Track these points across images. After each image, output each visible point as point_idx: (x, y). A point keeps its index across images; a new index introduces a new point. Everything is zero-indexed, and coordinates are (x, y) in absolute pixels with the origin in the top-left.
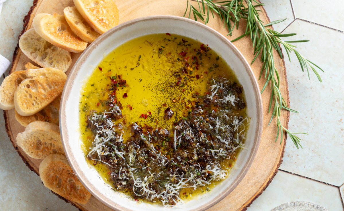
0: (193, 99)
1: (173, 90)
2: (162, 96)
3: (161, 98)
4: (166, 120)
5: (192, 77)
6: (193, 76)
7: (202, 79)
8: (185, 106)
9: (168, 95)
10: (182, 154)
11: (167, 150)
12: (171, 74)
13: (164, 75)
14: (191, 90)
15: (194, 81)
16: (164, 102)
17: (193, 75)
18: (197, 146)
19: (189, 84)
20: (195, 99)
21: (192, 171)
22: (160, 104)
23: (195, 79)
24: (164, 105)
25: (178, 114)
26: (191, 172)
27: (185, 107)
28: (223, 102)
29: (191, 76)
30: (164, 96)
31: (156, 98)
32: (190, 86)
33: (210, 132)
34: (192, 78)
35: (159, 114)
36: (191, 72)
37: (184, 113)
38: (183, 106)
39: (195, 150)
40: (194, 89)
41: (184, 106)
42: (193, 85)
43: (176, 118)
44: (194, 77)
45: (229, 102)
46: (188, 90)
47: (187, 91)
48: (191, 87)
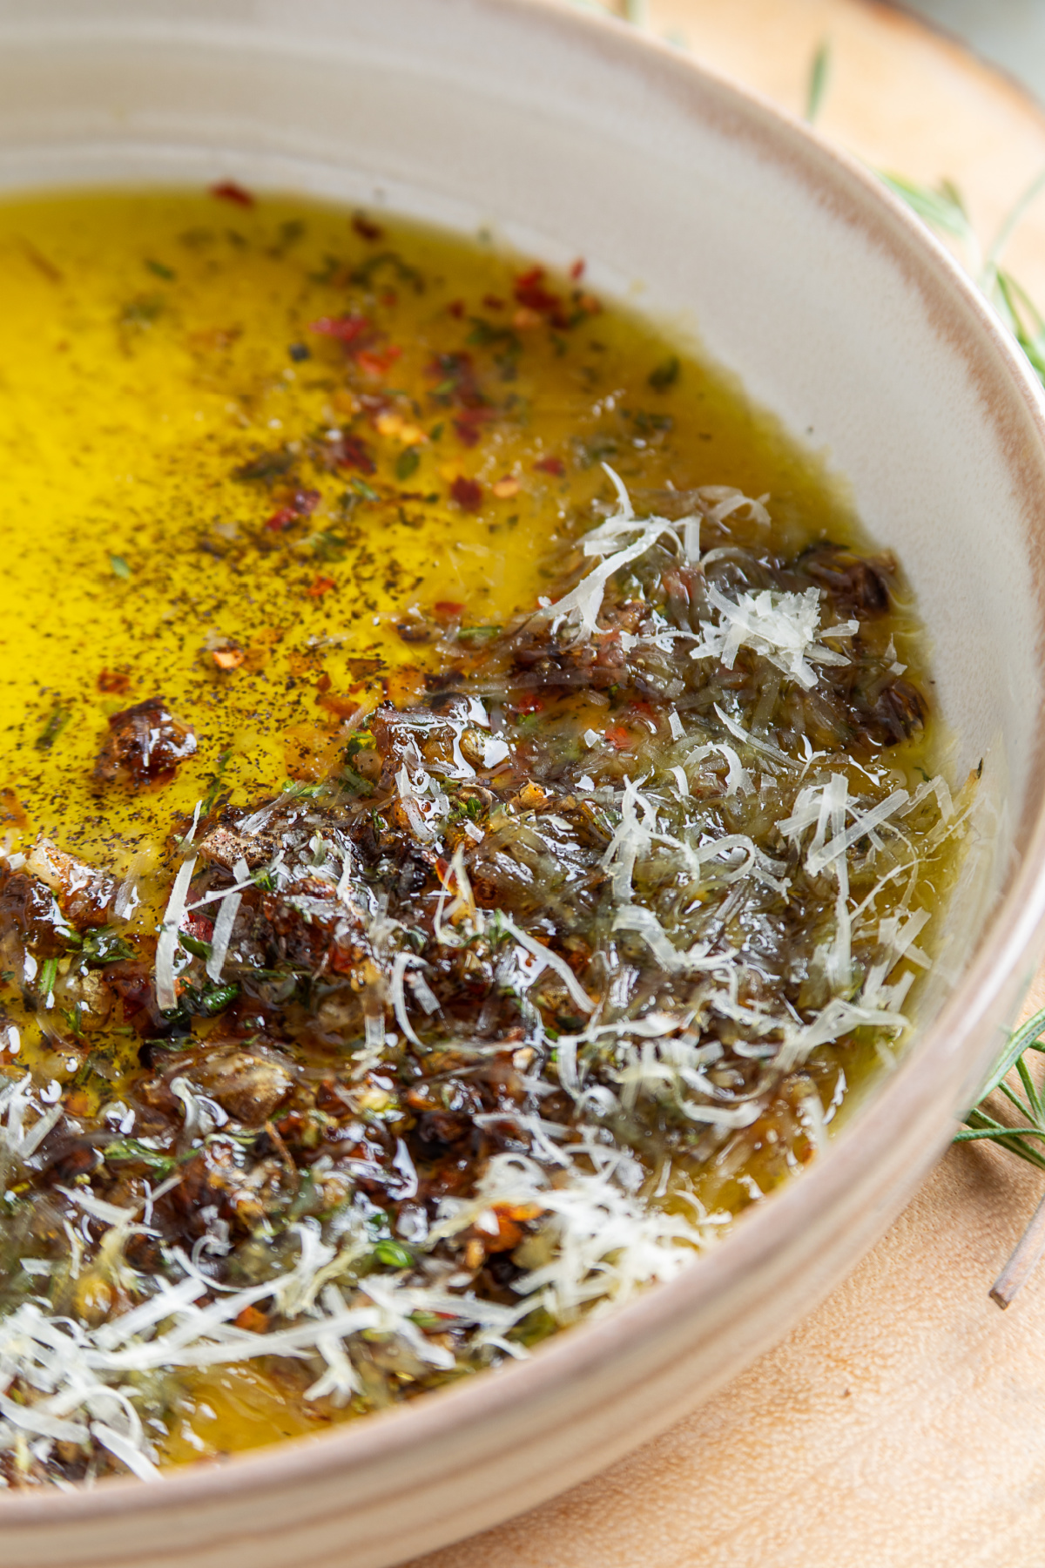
0: (401, 655)
1: (220, 575)
2: (104, 616)
3: (91, 628)
4: (112, 798)
5: (416, 497)
6: (426, 490)
7: (506, 512)
8: (318, 701)
9: (167, 612)
10: (227, 1070)
11: (79, 1044)
12: (219, 467)
13: (149, 467)
14: (390, 585)
15: (429, 527)
16: (111, 664)
17: (422, 483)
18: (396, 997)
19: (376, 540)
20: (423, 653)
21: (323, 1214)
22: (75, 674)
23: (445, 511)
24: (113, 682)
25: (240, 761)
26: (314, 1224)
27: (316, 712)
28: (695, 654)
29: (409, 487)
30: (124, 621)
31: (47, 627)
32: (382, 561)
33: (553, 901)
34: (413, 508)
35: (45, 742)
36: (408, 462)
37: (305, 752)
38: (298, 702)
39: (377, 1043)
40: (419, 580)
41: (308, 701)
42: (420, 555)
43: (214, 781)
44: (433, 499)
45: (762, 651)
46: (366, 587)
47: (351, 591)
48: (394, 569)
